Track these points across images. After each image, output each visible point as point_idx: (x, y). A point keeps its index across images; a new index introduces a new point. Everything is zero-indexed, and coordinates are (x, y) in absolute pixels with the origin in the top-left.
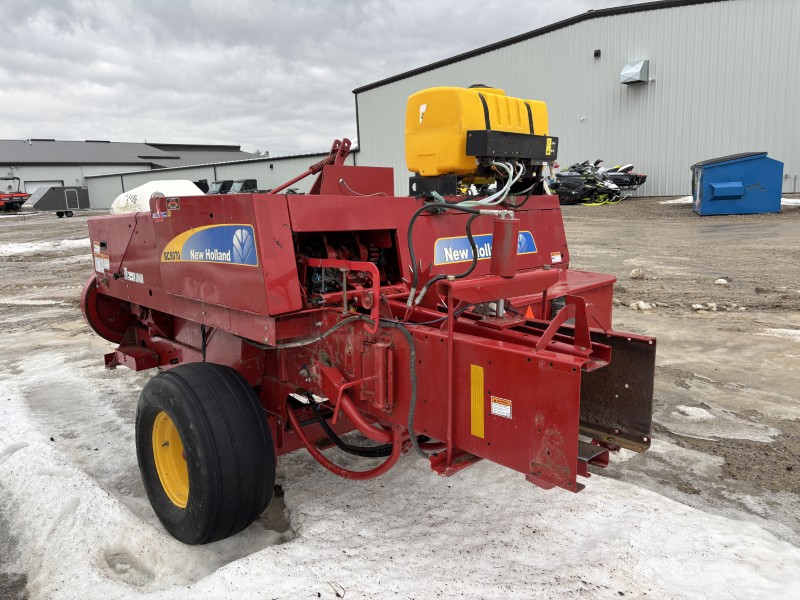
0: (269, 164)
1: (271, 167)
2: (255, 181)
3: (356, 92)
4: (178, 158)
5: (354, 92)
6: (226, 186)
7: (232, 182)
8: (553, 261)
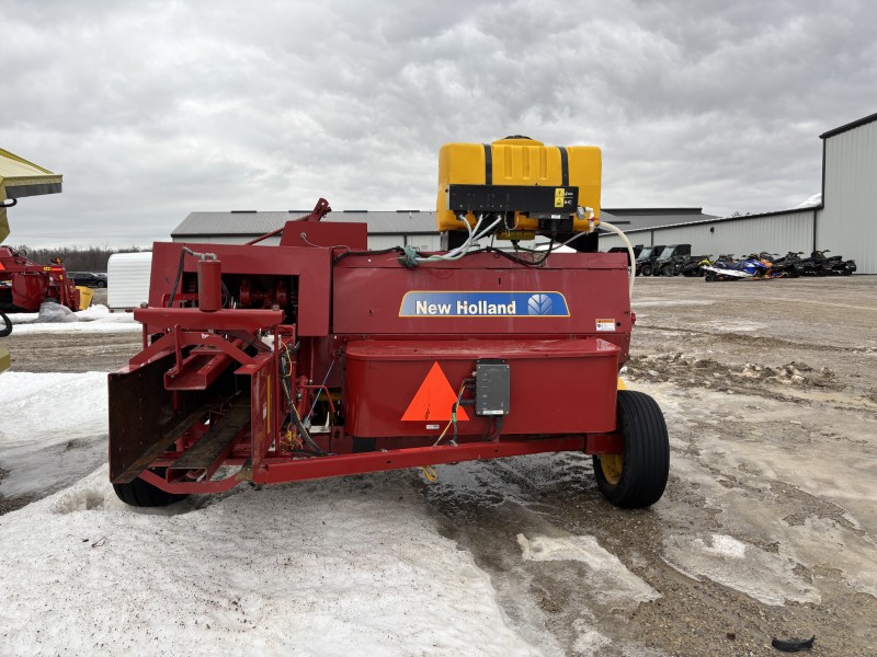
0: (709, 227)
1: (712, 230)
2: (689, 246)
3: (825, 136)
4: (628, 223)
5: (821, 137)
6: (658, 251)
7: (663, 248)
8: (598, 329)
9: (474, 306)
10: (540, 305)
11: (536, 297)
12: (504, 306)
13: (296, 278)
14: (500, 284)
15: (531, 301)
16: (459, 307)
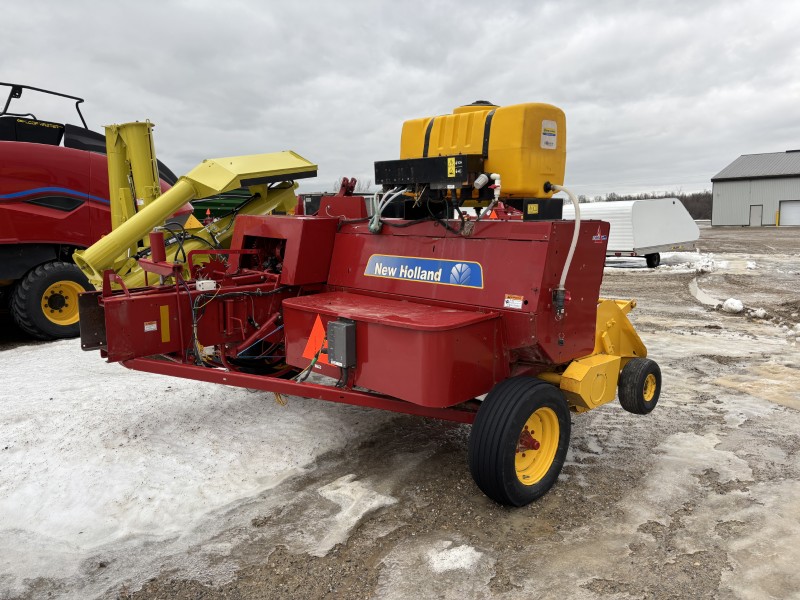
8: (506, 305)
9: (411, 270)
10: (460, 274)
11: (459, 266)
12: (432, 273)
13: (285, 241)
14: (434, 252)
15: (454, 270)
16: (402, 271)
